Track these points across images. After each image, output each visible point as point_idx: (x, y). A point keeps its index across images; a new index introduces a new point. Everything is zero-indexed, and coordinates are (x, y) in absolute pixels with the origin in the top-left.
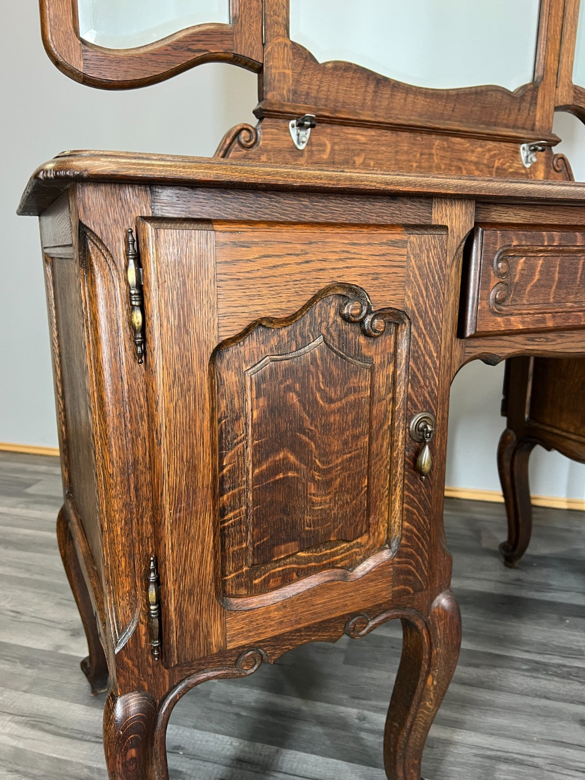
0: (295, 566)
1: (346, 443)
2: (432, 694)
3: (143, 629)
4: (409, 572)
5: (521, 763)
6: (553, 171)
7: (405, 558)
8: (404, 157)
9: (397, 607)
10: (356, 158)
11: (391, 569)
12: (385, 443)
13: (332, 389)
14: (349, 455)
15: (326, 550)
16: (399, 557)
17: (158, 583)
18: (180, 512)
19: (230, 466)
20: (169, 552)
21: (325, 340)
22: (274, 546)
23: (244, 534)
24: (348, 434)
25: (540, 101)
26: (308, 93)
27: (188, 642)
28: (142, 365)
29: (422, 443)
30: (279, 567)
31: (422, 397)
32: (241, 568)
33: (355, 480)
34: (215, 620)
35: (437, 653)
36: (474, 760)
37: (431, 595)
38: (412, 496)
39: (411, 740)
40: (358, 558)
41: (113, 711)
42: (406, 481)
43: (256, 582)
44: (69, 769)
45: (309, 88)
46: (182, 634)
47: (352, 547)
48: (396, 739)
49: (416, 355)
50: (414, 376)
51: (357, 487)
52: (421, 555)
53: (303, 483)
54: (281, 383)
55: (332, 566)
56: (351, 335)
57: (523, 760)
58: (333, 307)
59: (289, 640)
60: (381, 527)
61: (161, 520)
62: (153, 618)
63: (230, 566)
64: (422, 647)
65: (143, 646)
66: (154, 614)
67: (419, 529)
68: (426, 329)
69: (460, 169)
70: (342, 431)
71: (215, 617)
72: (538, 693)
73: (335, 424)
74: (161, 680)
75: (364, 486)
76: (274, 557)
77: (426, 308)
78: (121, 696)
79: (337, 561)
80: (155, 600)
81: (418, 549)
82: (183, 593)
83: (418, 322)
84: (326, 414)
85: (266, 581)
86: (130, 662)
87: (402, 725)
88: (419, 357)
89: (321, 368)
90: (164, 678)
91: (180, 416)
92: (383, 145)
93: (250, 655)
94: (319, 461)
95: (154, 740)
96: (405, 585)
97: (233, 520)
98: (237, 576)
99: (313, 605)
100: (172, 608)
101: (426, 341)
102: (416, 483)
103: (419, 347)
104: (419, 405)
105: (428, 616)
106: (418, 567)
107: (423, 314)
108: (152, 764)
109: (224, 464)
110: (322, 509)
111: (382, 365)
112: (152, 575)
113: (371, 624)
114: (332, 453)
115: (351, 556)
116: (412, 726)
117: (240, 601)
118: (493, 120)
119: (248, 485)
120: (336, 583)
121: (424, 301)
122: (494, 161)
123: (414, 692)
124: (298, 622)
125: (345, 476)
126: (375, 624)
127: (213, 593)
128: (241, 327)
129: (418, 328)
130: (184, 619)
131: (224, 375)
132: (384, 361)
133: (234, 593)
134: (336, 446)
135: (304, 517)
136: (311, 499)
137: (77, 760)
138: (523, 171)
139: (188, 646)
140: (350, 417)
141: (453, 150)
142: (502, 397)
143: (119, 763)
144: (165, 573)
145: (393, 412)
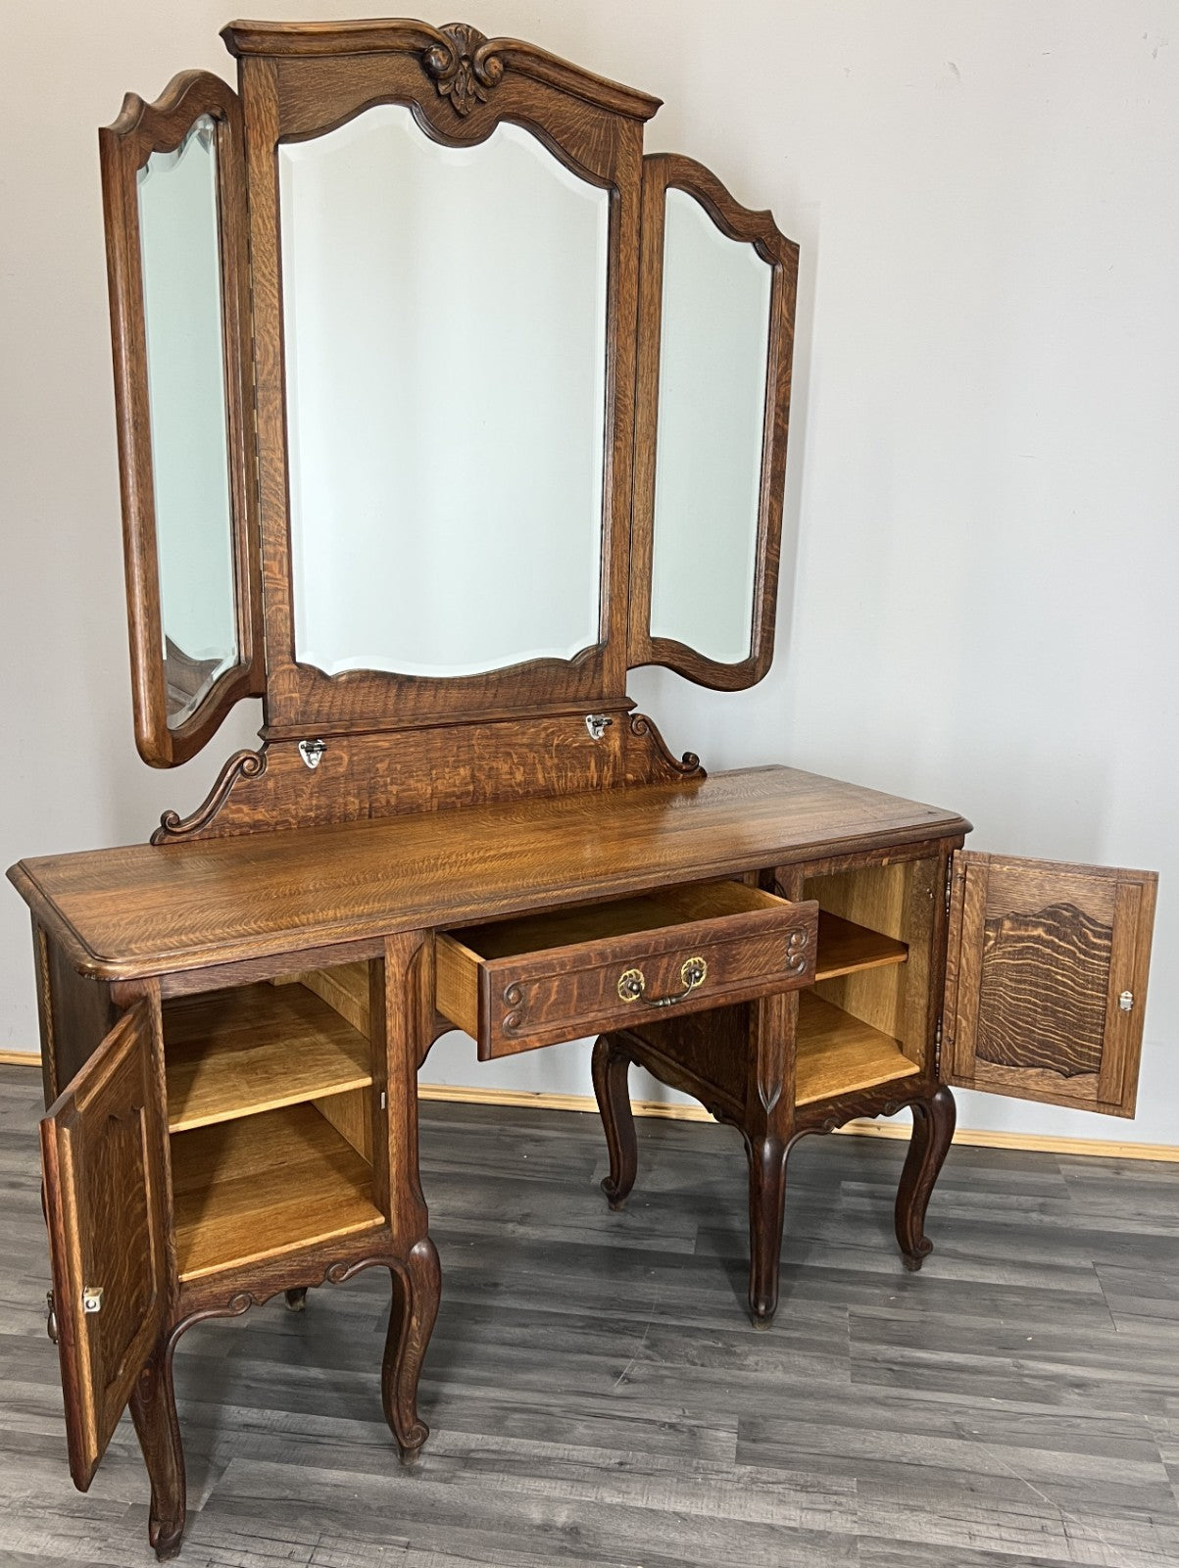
2: (417, 1333)
6: (631, 737)
8: (438, 754)
10: (379, 766)
25: (606, 666)
26: (318, 711)
39: (403, 1381)
45: (320, 706)
48: (389, 1379)
64: (404, 1292)
69: (509, 754)
87: (393, 1365)
92: (411, 746)
95: (163, 1366)
105: (407, 1262)
108: (162, 1385)
113: (350, 1271)
118: (548, 696)
122: (553, 739)
123: (401, 1333)
126: (355, 1270)
138: (592, 743)
141: (498, 737)
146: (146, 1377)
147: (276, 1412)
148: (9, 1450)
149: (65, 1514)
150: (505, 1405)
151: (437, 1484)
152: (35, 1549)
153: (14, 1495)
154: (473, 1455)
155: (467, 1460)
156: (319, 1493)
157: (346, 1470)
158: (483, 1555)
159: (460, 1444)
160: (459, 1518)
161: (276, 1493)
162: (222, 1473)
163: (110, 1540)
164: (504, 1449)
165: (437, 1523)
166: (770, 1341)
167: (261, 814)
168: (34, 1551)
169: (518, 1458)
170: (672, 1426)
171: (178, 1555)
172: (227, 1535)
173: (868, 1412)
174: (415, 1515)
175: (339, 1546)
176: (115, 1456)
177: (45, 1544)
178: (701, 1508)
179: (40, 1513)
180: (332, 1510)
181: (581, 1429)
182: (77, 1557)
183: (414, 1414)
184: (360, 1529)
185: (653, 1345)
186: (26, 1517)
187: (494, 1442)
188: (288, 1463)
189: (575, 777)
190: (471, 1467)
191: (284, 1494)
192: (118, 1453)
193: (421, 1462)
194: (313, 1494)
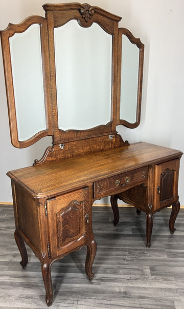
0: (69, 241)
1: (75, 221)
2: (92, 258)
6: (117, 139)
7: (86, 236)
8: (84, 145)
9: (85, 244)
10: (73, 148)
11: (84, 239)
12: (82, 220)
13: (73, 214)
20: (51, 242)
22: (65, 239)
23: (61, 238)
25: (112, 125)
27: (54, 255)
30: (66, 242)
35: (93, 251)
36: (103, 269)
37: (91, 242)
38: (86, 227)
40: (78, 238)
41: (43, 266)
43: (63, 244)
45: (63, 137)
50: (85, 209)
53: (69, 229)
54: (65, 215)
58: (73, 203)
59: (68, 252)
60: (82, 232)
61: (50, 238)
63: (59, 243)
64: (90, 250)
65: (47, 256)
66: (49, 252)
67: (88, 232)
68: (87, 202)
69: (96, 144)
71: (58, 251)
74: (50, 261)
79: (75, 239)
82: (53, 248)
86: (45, 259)
91: (52, 224)
92: (79, 143)
93: (62, 256)
96: (86, 241)
97: (59, 236)
99: (72, 247)
104: (86, 213)
106: (88, 238)
108: (49, 274)
109: (58, 228)
111: (80, 209)
114: (73, 223)
117: (61, 248)
118: (103, 132)
119: (61, 231)
120: (75, 242)
122: (103, 140)
123: (89, 258)
124: (69, 249)
125: (76, 226)
127: (57, 247)
128: (60, 210)
130: (53, 252)
131: (58, 217)
135: (70, 234)
136: (71, 231)
138: (110, 140)
140: (76, 218)
141: (94, 140)
144: (50, 246)
145: (82, 215)
146: (46, 273)
149: (27, 298)
150: (106, 268)
151: (97, 285)
153: (16, 295)
155: (101, 280)
156: (75, 289)
157: (79, 284)
158: (110, 299)
159: (99, 276)
160: (103, 292)
161: (67, 290)
163: (38, 303)
164: (107, 277)
165: (99, 293)
166: (150, 250)
167: (53, 159)
169: (111, 278)
170: (138, 269)
171: (52, 305)
172: (60, 300)
173: (172, 263)
174: (95, 292)
175: (82, 300)
177: (25, 305)
178: (147, 286)
179: (22, 299)
180: (79, 293)
181: (121, 271)
182: (32, 307)
183: (92, 272)
184: (85, 296)
185: (130, 253)
186: (20, 300)
187: (106, 275)
188: (67, 283)
189: (107, 147)
191: (69, 290)
193: (93, 281)
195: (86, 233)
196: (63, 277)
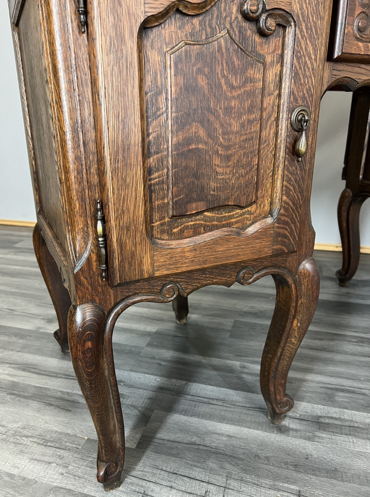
0: (203, 223)
1: (242, 125)
2: (296, 332)
3: (94, 257)
4: (285, 236)
5: (353, 392)
7: (283, 224)
9: (274, 266)
11: (272, 232)
12: (272, 132)
13: (234, 77)
14: (245, 137)
15: (225, 213)
16: (279, 223)
17: (104, 221)
18: (118, 162)
19: (155, 133)
20: (110, 195)
21: (228, 32)
22: (188, 202)
23: (165, 192)
24: (245, 118)
27: (127, 266)
28: (85, 35)
29: (300, 131)
30: (192, 221)
31: (301, 93)
32: (164, 218)
33: (248, 158)
34: (145, 253)
35: (302, 303)
36: (320, 390)
37: (299, 260)
38: (290, 176)
39: (280, 367)
40: (248, 222)
41: (74, 314)
42: (286, 163)
43: (175, 230)
44: (48, 392)
46: (122, 260)
47: (244, 214)
48: (270, 365)
49: (299, 54)
50: (297, 74)
51: (249, 164)
52: (294, 223)
53: (210, 155)
54: (194, 65)
55: (229, 225)
56: (249, 32)
57: (355, 391)
58: (236, 4)
59: (198, 279)
60: (266, 200)
61: (104, 169)
62: (101, 248)
63: (156, 216)
64: (290, 298)
65: (94, 270)
66: (102, 244)
67: (294, 203)
68: (307, 32)
70: (240, 115)
71: (146, 250)
72: (364, 354)
73: (235, 107)
74: (108, 297)
75: (255, 164)
76: (188, 212)
77: (308, 13)
78: (79, 305)
79: (233, 223)
80: (102, 233)
81: (292, 219)
82: (122, 228)
83: (301, 25)
84: (228, 99)
85: (182, 231)
86: (85, 280)
87: (274, 355)
88: (301, 57)
89: (225, 57)
90: (110, 296)
91: (116, 80)
93: (170, 287)
94: (222, 138)
95: (104, 340)
96: (282, 245)
97: (157, 179)
98: (161, 225)
99: (216, 252)
100: (114, 240)
101: (307, 44)
102: (294, 165)
103: (301, 48)
104: (299, 99)
105: (296, 275)
106: (291, 233)
107: (306, 19)
108: (103, 357)
109: (150, 131)
110: (223, 179)
111: (272, 63)
112: (99, 213)
113: (255, 276)
114: (233, 133)
115: (243, 220)
116: (281, 356)
117: (163, 242)
119: (168, 151)
120: (233, 237)
121: (306, 7)
123: (283, 331)
124: (205, 262)
125: (241, 153)
126: (258, 276)
127: (144, 232)
128: (162, 6)
129: (301, 31)
130: (124, 248)
131: (149, 53)
132: (274, 61)
133: (159, 236)
134: (235, 127)
135: (210, 183)
136: (215, 169)
137: (53, 388)
139: (127, 269)
140: (247, 104)
142: (343, 166)
143: (79, 350)
144: (109, 212)
145: (279, 106)
146: (89, 348)
147: (179, 381)
148: (13, 394)
149: (41, 442)
150: (330, 386)
151: (304, 441)
152: (16, 469)
153: (10, 426)
154: (322, 420)
155: (319, 424)
156: (218, 442)
157: (234, 424)
159: (308, 411)
162: (148, 421)
163: (70, 467)
164: (343, 417)
165: (316, 475)
168: (15, 472)
169: (356, 425)
171: (119, 486)
172: (155, 471)
174: (296, 466)
175: (243, 489)
176: (78, 403)
179: (25, 441)
180: (230, 456)
182: (45, 481)
183: (285, 390)
184: (258, 476)
186: (14, 443)
187: (334, 411)
188: (191, 416)
190: (324, 430)
191: (193, 440)
192: (80, 401)
193: (286, 422)
194: (214, 442)
195: (285, 206)
196: (179, 393)
